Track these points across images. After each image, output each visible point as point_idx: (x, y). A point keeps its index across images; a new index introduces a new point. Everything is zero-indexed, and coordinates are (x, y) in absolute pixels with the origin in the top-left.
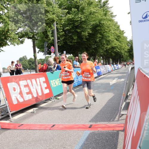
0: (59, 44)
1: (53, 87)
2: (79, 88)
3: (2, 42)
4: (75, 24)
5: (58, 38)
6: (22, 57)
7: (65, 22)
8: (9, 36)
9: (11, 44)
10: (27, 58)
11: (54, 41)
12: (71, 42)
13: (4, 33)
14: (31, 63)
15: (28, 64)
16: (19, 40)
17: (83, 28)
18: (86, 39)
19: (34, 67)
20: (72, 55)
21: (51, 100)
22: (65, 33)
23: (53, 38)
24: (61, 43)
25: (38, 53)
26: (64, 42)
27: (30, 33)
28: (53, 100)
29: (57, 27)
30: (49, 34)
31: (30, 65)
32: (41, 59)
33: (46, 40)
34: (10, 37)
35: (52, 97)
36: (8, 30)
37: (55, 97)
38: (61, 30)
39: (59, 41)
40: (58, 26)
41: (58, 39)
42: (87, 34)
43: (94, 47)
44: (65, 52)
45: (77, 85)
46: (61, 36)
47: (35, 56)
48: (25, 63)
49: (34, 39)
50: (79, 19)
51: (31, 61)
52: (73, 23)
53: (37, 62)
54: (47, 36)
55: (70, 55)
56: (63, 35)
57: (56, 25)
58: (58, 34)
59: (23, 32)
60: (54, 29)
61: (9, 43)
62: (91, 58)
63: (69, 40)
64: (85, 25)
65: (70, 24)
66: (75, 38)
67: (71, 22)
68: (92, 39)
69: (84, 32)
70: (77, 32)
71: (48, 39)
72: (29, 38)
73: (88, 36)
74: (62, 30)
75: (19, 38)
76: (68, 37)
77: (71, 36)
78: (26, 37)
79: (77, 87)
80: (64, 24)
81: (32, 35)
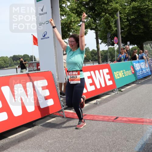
0: (123, 35)
1: (116, 79)
2: (144, 80)
3: (65, 34)
4: (142, 13)
5: (122, 29)
7: (129, 11)
8: (72, 27)
10: (89, 50)
11: (117, 32)
12: (136, 32)
13: (67, 26)
14: (93, 55)
15: (90, 56)
17: (149, 16)
19: (97, 58)
20: (136, 46)
21: (114, 92)
22: (130, 23)
23: (116, 28)
25: (101, 44)
26: (128, 33)
27: (93, 24)
28: (117, 92)
30: (112, 25)
31: (93, 56)
32: (103, 51)
33: (109, 31)
34: (73, 29)
35: (116, 89)
36: (71, 21)
37: (118, 89)
38: (124, 20)
39: (123, 32)
40: (122, 16)
44: (128, 43)
45: (142, 78)
46: (125, 26)
47: (98, 47)
48: (88, 54)
49: (97, 30)
50: (147, 6)
51: (93, 53)
52: (138, 12)
53: (100, 53)
54: (110, 27)
55: (134, 45)
56: (128, 25)
57: (119, 15)
58: (122, 24)
59: (86, 23)
60: (118, 19)
65: (135, 13)
66: (142, 27)
67: (136, 10)
70: (143, 21)
71: (111, 29)
72: (92, 29)
74: (126, 20)
76: (132, 27)
77: (135, 26)
78: (89, 28)
79: (142, 79)
80: (128, 13)
81: (95, 26)
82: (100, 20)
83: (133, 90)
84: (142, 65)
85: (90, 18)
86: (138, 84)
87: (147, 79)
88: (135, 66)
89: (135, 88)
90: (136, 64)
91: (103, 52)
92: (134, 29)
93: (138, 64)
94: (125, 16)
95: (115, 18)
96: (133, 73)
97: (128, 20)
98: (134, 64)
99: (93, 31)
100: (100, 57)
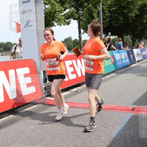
0: (104, 26)
3: (49, 23)
4: (122, 5)
5: (104, 19)
6: (67, 38)
7: (111, 3)
9: (57, 25)
10: (72, 39)
12: (116, 24)
14: (76, 44)
15: (73, 45)
16: (66, 21)
17: (129, 8)
18: (133, 20)
20: (116, 36)
22: (111, 14)
23: (98, 18)
24: (106, 25)
25: (83, 34)
26: (109, 24)
27: (76, 14)
29: (102, 7)
30: (95, 15)
34: (57, 18)
38: (107, 11)
39: (104, 22)
40: (104, 7)
41: (103, 21)
42: (134, 15)
43: (140, 29)
44: (110, 34)
45: (121, 67)
46: (106, 17)
47: (80, 37)
48: (70, 43)
49: (80, 20)
51: (76, 42)
52: (119, 4)
53: (82, 43)
54: (93, 17)
55: (115, 36)
56: (109, 16)
57: (101, 6)
58: (104, 15)
59: (69, 13)
60: (100, 10)
61: (55, 24)
62: (137, 40)
63: (115, 21)
64: (132, 5)
65: (117, 5)
66: (121, 19)
67: (117, 2)
68: (139, 21)
69: (131, 13)
70: (124, 13)
72: (74, 19)
73: (135, 17)
74: (108, 12)
75: (65, 19)
76: (113, 18)
77: (117, 17)
78: (71, 18)
79: (121, 69)
80: (110, 4)
81: (78, 16)
82: (82, 11)
83: (113, 79)
84: (122, 55)
85: (73, 8)
86: (118, 73)
87: (126, 69)
88: (115, 56)
89: (114, 77)
90: (116, 54)
91: (85, 41)
92: (115, 20)
93: (118, 54)
94: (107, 8)
95: (98, 9)
96: (113, 62)
97: (110, 12)
98: (115, 54)
99: (76, 21)
100: (81, 46)
